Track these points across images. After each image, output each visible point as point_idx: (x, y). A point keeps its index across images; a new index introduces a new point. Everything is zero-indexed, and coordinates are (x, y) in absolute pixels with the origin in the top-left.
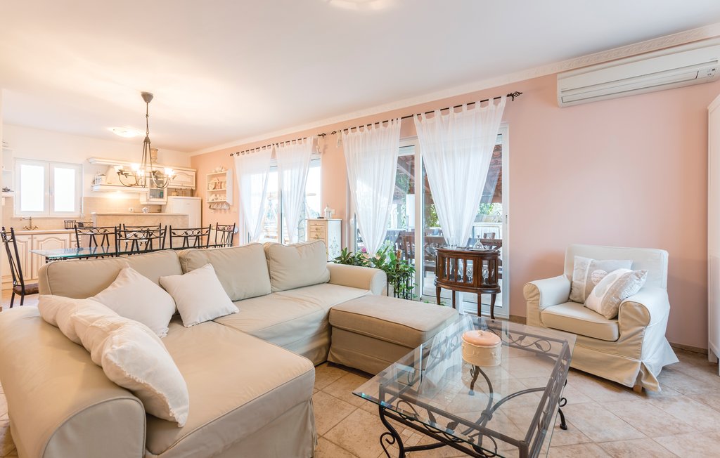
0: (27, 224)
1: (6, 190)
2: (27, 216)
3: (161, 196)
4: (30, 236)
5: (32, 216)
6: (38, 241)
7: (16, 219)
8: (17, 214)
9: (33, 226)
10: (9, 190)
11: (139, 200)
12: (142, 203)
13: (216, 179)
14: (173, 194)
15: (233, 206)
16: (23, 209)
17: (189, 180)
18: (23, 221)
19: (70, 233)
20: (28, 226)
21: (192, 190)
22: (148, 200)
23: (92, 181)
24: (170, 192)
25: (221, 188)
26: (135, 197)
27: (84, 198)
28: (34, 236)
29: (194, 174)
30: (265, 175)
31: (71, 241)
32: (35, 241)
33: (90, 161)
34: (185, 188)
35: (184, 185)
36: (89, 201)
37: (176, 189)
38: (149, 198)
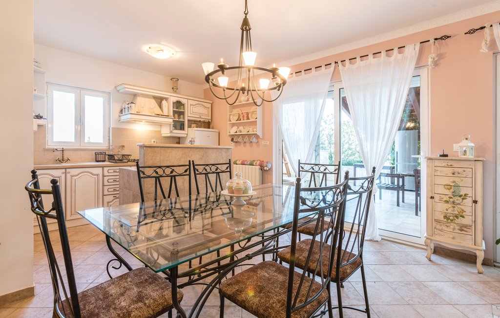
0: (59, 155)
1: (39, 117)
2: (60, 147)
3: (182, 128)
4: (64, 170)
5: (65, 147)
6: (72, 176)
7: (48, 150)
8: (50, 145)
9: (65, 158)
10: (41, 117)
11: (160, 131)
12: (163, 135)
13: (238, 109)
14: (193, 125)
15: (263, 139)
16: (55, 140)
17: (205, 111)
18: (57, 153)
19: (103, 167)
20: (61, 158)
21: (208, 122)
22: (171, 132)
23: (119, 111)
24: (192, 123)
25: (248, 119)
26: (157, 128)
27: (112, 128)
28: (68, 170)
30: (321, 101)
31: (103, 176)
32: (68, 176)
33: (119, 88)
35: (202, 117)
36: (117, 132)
37: (195, 121)
38: (172, 130)
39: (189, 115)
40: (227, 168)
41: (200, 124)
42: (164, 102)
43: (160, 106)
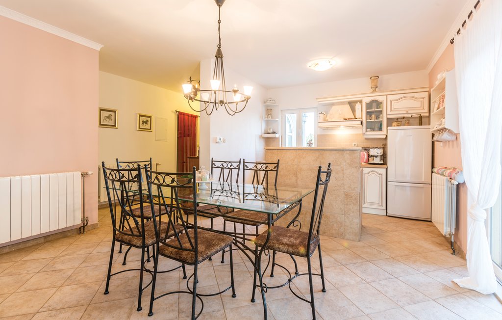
14: (394, 124)
21: (421, 118)
22: (364, 134)
24: (390, 121)
29: (426, 95)
34: (409, 115)
35: (410, 112)
36: (321, 138)
37: (397, 119)
38: (364, 132)
39: (389, 113)
40: (275, 168)
41: (403, 121)
42: (358, 106)
43: (353, 110)
